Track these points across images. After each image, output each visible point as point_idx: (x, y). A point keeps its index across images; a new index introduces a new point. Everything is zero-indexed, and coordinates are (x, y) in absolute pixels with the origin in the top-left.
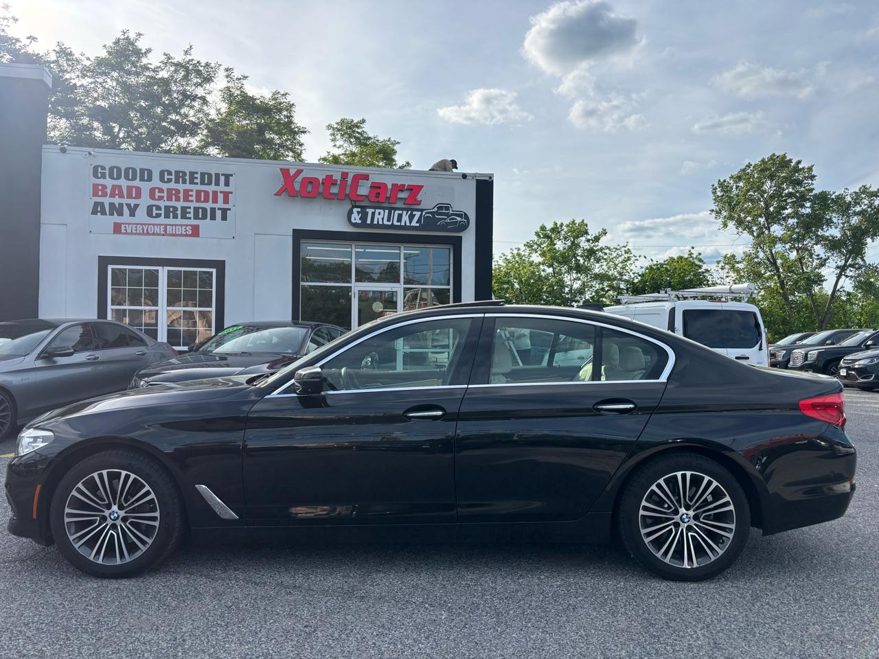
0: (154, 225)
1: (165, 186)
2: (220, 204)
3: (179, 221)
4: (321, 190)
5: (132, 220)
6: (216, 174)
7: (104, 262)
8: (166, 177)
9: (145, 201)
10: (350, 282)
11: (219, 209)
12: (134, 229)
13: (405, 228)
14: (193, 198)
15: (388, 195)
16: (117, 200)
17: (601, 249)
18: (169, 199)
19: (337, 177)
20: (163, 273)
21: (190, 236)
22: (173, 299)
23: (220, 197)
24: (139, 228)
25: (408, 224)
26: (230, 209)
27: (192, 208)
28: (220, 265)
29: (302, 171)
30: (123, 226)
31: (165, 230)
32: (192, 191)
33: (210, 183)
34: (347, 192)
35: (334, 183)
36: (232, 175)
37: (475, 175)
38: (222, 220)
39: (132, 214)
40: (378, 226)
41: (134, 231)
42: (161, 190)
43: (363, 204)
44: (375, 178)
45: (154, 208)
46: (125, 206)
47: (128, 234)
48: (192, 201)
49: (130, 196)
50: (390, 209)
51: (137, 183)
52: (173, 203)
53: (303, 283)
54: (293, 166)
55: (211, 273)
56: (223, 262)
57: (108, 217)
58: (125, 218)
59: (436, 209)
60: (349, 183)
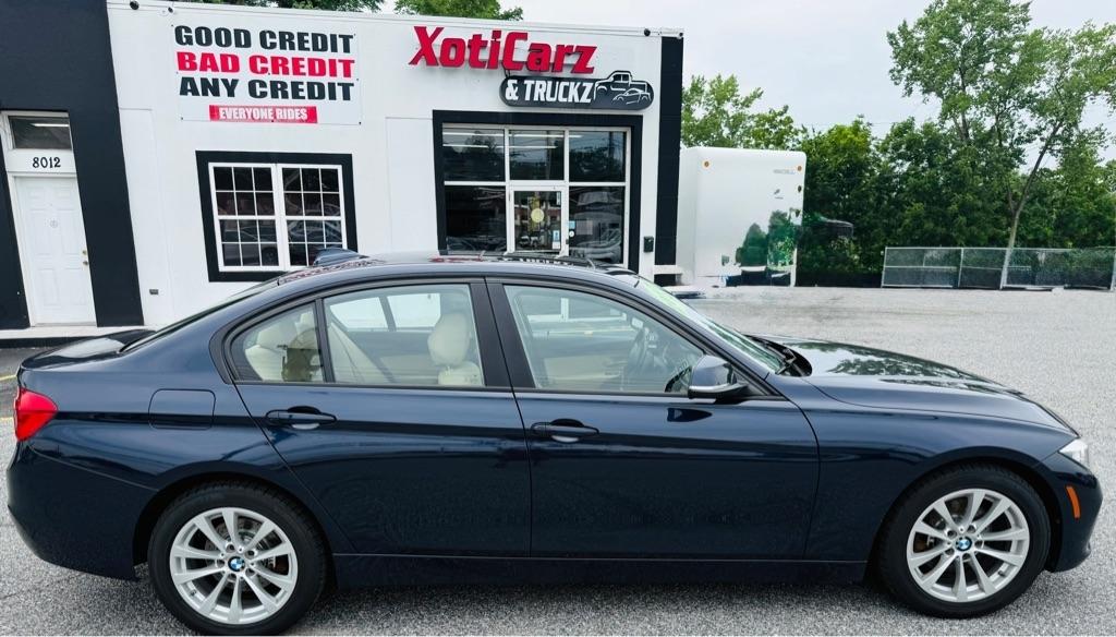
0: (259, 107)
1: (268, 54)
2: (340, 78)
3: (290, 101)
4: (467, 55)
5: (231, 101)
6: (331, 35)
7: (203, 158)
8: (269, 41)
9: (245, 75)
10: (503, 180)
11: (339, 84)
12: (235, 114)
13: (573, 105)
14: (305, 70)
15: (552, 60)
16: (210, 75)
18: (275, 71)
19: (487, 37)
20: (277, 171)
21: (307, 121)
22: (292, 206)
23: (340, 68)
24: (242, 113)
25: (577, 100)
26: (352, 85)
27: (305, 84)
28: (346, 161)
29: (441, 29)
30: (221, 110)
31: (275, 115)
32: (302, 59)
33: (324, 48)
34: (500, 57)
35: (484, 45)
36: (351, 37)
37: (660, 31)
38: (345, 99)
39: (231, 93)
40: (540, 104)
41: (235, 117)
42: (264, 60)
43: (520, 74)
44: (534, 39)
45: (257, 84)
46: (221, 82)
47: (230, 120)
48: (304, 74)
49: (225, 69)
50: (555, 80)
51: (232, 50)
52: (280, 77)
53: (447, 183)
54: (431, 23)
55: (336, 170)
56: (350, 156)
57: (201, 97)
58: (223, 99)
59: (611, 79)
60: (502, 45)
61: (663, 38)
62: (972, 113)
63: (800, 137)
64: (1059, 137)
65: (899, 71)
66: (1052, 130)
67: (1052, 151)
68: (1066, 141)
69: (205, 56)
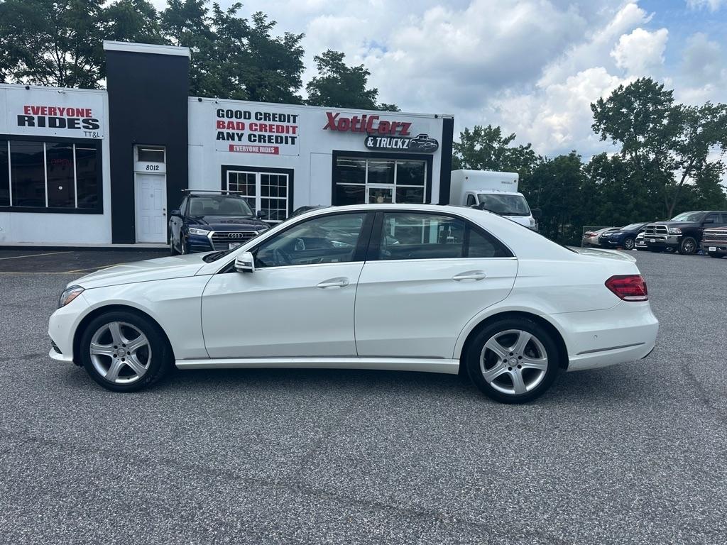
0: (252, 146)
1: (258, 122)
2: (291, 134)
3: (267, 144)
4: (350, 126)
5: (240, 143)
6: (288, 115)
7: (224, 168)
8: (259, 116)
9: (247, 132)
10: (365, 183)
11: (290, 137)
12: (241, 149)
13: (400, 149)
14: (275, 130)
15: (390, 129)
16: (231, 131)
17: (509, 150)
18: (261, 130)
19: (360, 118)
20: (258, 176)
21: (274, 153)
22: (264, 192)
23: (291, 129)
24: (244, 149)
25: (401, 147)
26: (296, 138)
27: (274, 136)
28: (291, 172)
29: (339, 114)
30: (235, 147)
31: (259, 150)
32: (274, 125)
33: (284, 121)
34: (366, 127)
35: (358, 122)
36: (297, 116)
37: (443, 116)
38: (292, 144)
39: (240, 140)
40: (383, 148)
42: (256, 125)
43: (374, 135)
44: (382, 119)
45: (252, 136)
46: (236, 135)
47: (238, 152)
48: (274, 132)
49: (238, 129)
50: (391, 138)
51: (242, 120)
52: (263, 133)
53: (338, 183)
54: (334, 111)
55: (286, 176)
56: (293, 170)
57: (226, 141)
58: (236, 141)
59: (418, 138)
60: (367, 121)
61: (444, 119)
62: (641, 151)
63: (538, 162)
64: (694, 167)
65: (598, 126)
66: (689, 162)
67: (690, 175)
68: (699, 168)
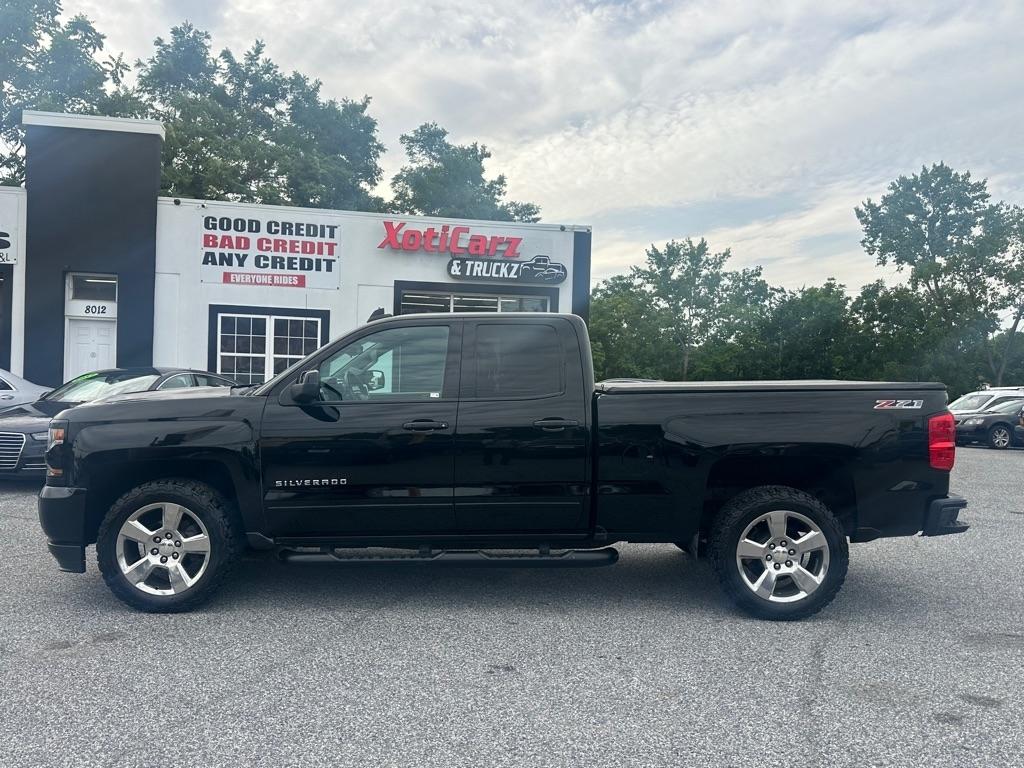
0: (261, 275)
1: (272, 237)
2: (326, 255)
3: (286, 271)
4: (422, 243)
5: (241, 270)
6: (321, 226)
7: (214, 310)
8: (274, 228)
9: (253, 252)
11: (324, 260)
12: (243, 279)
13: (503, 279)
14: (300, 249)
15: (488, 247)
16: (227, 251)
18: (276, 250)
19: (438, 230)
20: (270, 322)
21: (297, 286)
22: (279, 347)
23: (326, 249)
24: (248, 278)
25: (506, 276)
26: (334, 261)
27: (298, 259)
28: (325, 315)
29: (404, 224)
30: (232, 276)
31: (273, 281)
32: (298, 242)
33: (315, 235)
34: (448, 244)
35: (435, 237)
36: (336, 227)
37: (573, 227)
38: (328, 271)
39: (241, 264)
40: (477, 278)
41: (242, 281)
42: (268, 241)
43: (462, 257)
44: (474, 232)
45: (262, 258)
46: (234, 257)
47: (238, 284)
48: (298, 252)
49: (239, 247)
50: (489, 261)
51: (246, 234)
52: (280, 254)
54: (396, 219)
55: (316, 322)
56: (327, 313)
57: (218, 266)
58: (235, 268)
59: (534, 261)
60: (450, 236)
61: (575, 233)
62: (945, 280)
65: (871, 242)
69: (224, 238)
